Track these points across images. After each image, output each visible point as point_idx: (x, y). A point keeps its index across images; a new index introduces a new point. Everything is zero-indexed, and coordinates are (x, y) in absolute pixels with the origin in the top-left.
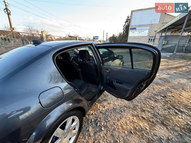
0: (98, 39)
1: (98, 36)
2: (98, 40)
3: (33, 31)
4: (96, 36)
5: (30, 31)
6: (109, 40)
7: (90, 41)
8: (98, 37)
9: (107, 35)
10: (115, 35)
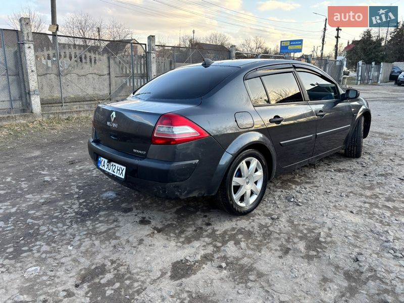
0: (300, 51)
1: (301, 41)
2: (298, 55)
3: (88, 29)
4: (291, 41)
5: (81, 31)
6: (349, 52)
7: (268, 57)
8: (301, 44)
9: (337, 37)
10: (373, 35)
